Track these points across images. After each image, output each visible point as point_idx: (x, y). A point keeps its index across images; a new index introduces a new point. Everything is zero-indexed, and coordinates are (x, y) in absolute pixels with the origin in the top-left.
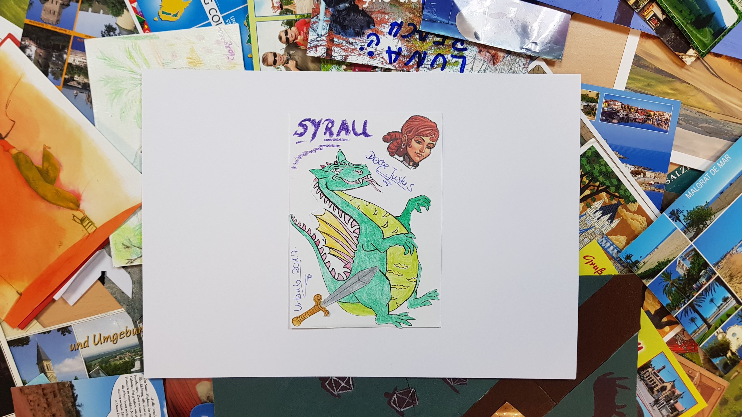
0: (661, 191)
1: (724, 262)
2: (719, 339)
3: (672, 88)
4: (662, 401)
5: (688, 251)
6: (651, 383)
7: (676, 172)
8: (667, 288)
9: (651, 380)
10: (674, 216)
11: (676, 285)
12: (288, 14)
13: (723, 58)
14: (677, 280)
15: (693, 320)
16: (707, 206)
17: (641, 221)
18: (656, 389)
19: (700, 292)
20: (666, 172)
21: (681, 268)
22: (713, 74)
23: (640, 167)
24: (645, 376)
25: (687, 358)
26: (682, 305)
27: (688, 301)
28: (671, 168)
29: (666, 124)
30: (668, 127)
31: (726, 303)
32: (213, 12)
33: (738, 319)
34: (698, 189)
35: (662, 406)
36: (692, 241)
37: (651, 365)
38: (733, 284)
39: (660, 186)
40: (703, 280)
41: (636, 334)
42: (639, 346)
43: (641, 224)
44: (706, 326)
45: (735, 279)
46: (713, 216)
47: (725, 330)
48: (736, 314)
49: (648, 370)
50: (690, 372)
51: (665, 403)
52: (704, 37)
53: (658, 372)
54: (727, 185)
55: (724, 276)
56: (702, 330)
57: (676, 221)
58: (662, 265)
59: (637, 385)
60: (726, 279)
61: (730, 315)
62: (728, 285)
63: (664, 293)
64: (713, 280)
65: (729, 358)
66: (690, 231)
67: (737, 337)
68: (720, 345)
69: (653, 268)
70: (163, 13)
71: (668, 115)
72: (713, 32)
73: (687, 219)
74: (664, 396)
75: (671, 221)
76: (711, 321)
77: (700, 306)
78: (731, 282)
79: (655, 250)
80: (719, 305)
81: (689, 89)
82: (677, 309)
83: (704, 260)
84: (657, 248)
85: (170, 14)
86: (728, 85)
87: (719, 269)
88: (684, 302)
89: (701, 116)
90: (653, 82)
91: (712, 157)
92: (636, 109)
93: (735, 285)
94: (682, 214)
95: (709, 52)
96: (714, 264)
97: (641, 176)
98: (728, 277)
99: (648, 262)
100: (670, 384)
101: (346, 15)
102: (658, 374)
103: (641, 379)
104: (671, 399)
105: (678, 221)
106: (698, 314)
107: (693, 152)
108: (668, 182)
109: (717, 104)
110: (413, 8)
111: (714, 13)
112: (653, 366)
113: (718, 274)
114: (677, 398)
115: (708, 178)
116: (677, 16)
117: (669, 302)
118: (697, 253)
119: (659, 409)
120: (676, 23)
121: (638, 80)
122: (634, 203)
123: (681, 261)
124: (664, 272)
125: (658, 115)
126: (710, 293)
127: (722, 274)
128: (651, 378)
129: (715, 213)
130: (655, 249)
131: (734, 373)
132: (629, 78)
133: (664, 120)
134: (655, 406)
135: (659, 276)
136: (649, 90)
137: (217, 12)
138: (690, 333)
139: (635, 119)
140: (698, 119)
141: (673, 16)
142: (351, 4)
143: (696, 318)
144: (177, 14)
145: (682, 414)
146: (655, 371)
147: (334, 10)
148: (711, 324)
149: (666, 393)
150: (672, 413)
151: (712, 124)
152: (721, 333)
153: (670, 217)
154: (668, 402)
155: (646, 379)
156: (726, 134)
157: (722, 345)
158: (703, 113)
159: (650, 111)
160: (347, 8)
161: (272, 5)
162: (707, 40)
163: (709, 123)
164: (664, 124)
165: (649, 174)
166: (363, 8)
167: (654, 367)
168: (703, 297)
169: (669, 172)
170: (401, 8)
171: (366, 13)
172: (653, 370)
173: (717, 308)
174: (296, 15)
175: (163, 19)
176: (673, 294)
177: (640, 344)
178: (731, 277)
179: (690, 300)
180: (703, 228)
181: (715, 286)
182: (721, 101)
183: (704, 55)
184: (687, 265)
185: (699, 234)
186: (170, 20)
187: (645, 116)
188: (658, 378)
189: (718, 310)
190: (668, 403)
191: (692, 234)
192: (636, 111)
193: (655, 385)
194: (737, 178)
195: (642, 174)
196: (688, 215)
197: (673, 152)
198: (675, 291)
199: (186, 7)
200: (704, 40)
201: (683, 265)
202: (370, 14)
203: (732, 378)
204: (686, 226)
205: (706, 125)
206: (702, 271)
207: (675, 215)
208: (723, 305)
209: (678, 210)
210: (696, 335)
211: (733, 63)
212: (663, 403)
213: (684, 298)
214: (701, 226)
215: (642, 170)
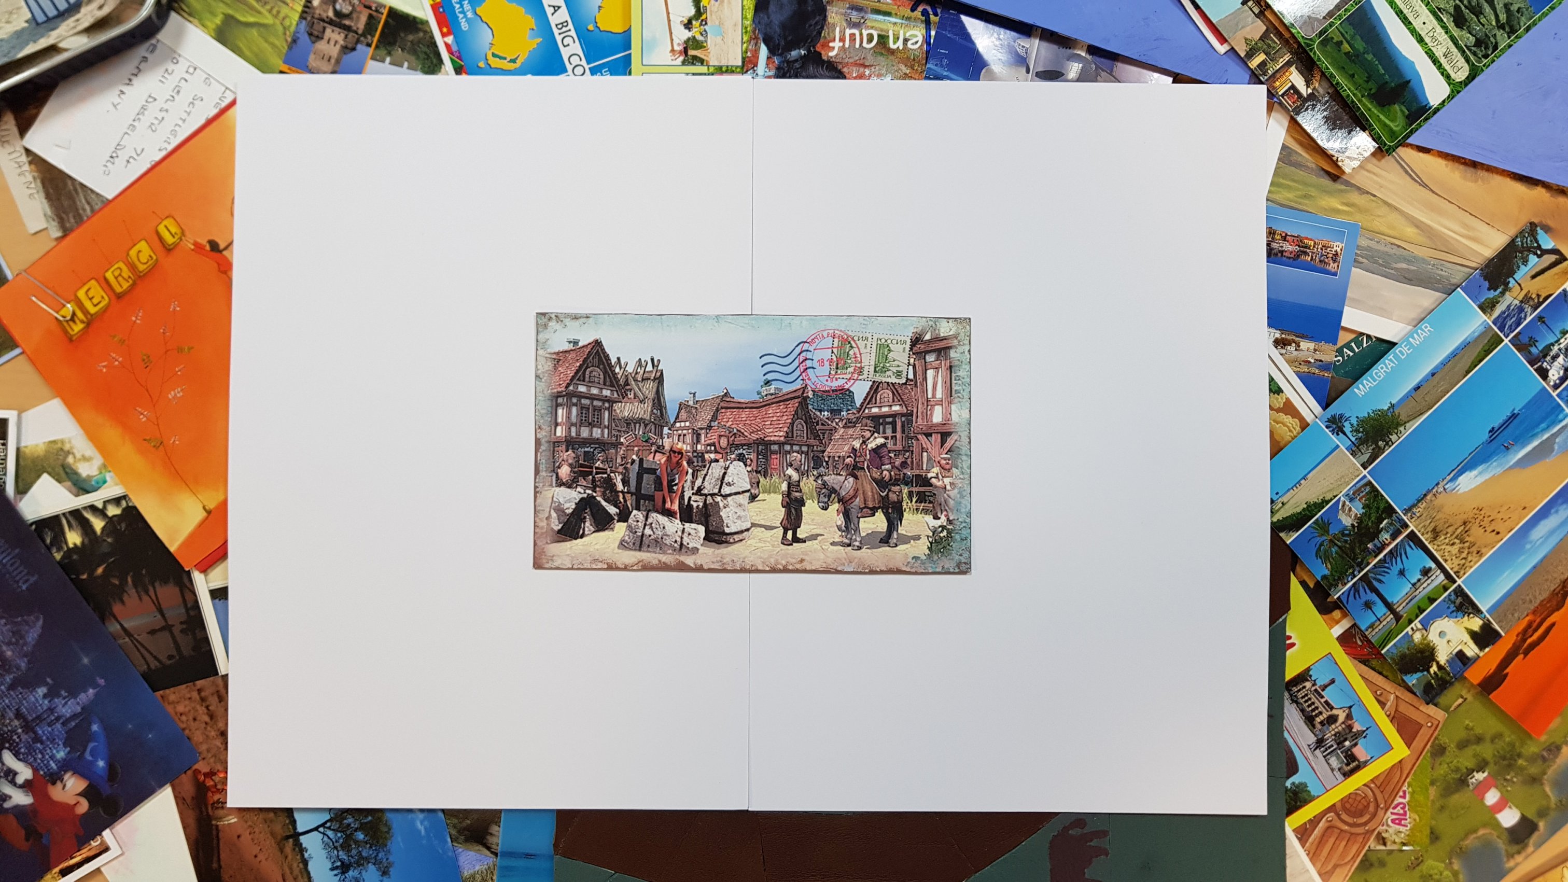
0: (1326, 375)
1: (1422, 507)
2: (1416, 640)
3: (1345, 201)
4: (1330, 742)
5: (1358, 486)
6: (1310, 709)
7: (1353, 344)
8: (1322, 548)
9: (1310, 702)
10: (1334, 426)
11: (1339, 544)
12: (695, 65)
13: (1433, 155)
14: (1340, 536)
15: (1368, 605)
16: (1391, 410)
17: (1290, 425)
18: (1318, 720)
19: (1381, 556)
20: (1335, 343)
21: (1346, 515)
22: (1416, 181)
23: (1290, 332)
24: (1300, 695)
25: (1374, 669)
26: (1350, 579)
27: (1359, 572)
28: (1344, 337)
29: (1334, 261)
30: (1338, 266)
31: (1426, 578)
32: (575, 60)
33: (1448, 608)
34: (1376, 380)
35: (1329, 751)
36: (1365, 468)
37: (1311, 676)
38: (1438, 546)
39: (1325, 366)
40: (1385, 536)
41: (1283, 617)
42: (1288, 642)
43: (1290, 431)
44: (1392, 616)
45: (1443, 537)
46: (1403, 427)
47: (1426, 626)
48: (1445, 597)
49: (1304, 685)
50: (1378, 693)
51: (1335, 746)
52: (1392, 121)
53: (1323, 690)
54: (1427, 375)
55: (1422, 530)
56: (1384, 623)
57: (1338, 434)
58: (1313, 508)
59: (1286, 711)
60: (1426, 536)
61: (1435, 600)
62: (1430, 547)
63: (1317, 556)
64: (1404, 538)
65: (1433, 675)
66: (1363, 451)
67: (1448, 638)
68: (1417, 652)
69: (1298, 513)
70: (494, 55)
71: (1337, 246)
72: (1407, 112)
73: (1357, 431)
74: (1333, 733)
75: (1330, 434)
76: (1401, 608)
77: (1380, 581)
78: (1435, 542)
79: (1302, 482)
80: (1414, 581)
81: (1374, 204)
82: (1340, 585)
83: (1387, 502)
84: (1304, 478)
85: (505, 59)
86: (1442, 199)
87: (1414, 519)
88: (1353, 572)
89: (1395, 251)
90: (1313, 192)
91: (1413, 319)
92: (1284, 235)
93: (1443, 547)
94: (1348, 422)
95: (1403, 144)
96: (1405, 509)
97: (1292, 348)
98: (1430, 533)
99: (1290, 502)
100: (1344, 711)
101: (801, 67)
102: (1323, 693)
103: (1292, 700)
104: (1346, 740)
105: (1341, 435)
106: (1378, 596)
107: (1383, 312)
108: (1339, 361)
109: (1422, 230)
110: (912, 57)
111: (1409, 82)
112: (1313, 679)
113: (1412, 527)
114: (1356, 738)
115: (1393, 363)
116: (1346, 83)
117: (1327, 572)
118: (1374, 489)
119: (1324, 757)
120: (1344, 94)
121: (1289, 188)
122: (1278, 395)
123: (1347, 503)
124: (1317, 520)
125: (1320, 246)
126: (1399, 559)
127: (1420, 527)
128: (1310, 699)
129: (1405, 423)
130: (1301, 480)
131: (1456, 700)
132: (1272, 184)
133: (1331, 255)
134: (1318, 750)
135: (1309, 527)
136: (1306, 205)
137: (581, 60)
138: (1363, 628)
139: (1282, 252)
140: (1389, 255)
141: (1338, 83)
142: (809, 51)
143: (1374, 603)
144: (517, 58)
145: (1365, 766)
146: (1317, 687)
147: (781, 59)
148: (1401, 613)
149: (1337, 727)
150: (1348, 764)
151: (1415, 264)
152: (1418, 630)
153: (1327, 427)
154: (1340, 743)
155: (1302, 701)
156: (1439, 282)
157: (1422, 651)
158: (1399, 246)
159: (1307, 238)
160: (802, 57)
161: (670, 48)
162: (1397, 126)
163: (1408, 262)
164: (1331, 262)
165: (1305, 345)
166: (828, 57)
167: (1315, 681)
168: (1387, 565)
169: (1340, 343)
170: (891, 57)
171: (833, 65)
172: (1313, 685)
173: (1410, 586)
174: (708, 66)
175: (492, 66)
176: (1333, 559)
177: (1290, 638)
178: (1436, 534)
179: (1363, 570)
180: (1385, 447)
181: (1408, 548)
182: (1429, 226)
183: (1391, 150)
184: (1357, 509)
185: (1378, 457)
186: (504, 68)
187: (1299, 246)
188: (1323, 700)
189: (1413, 589)
190: (1340, 746)
191: (1366, 457)
192: (1284, 238)
193: (1317, 712)
194: (1444, 364)
195: (1294, 345)
196: (1358, 425)
197: (1347, 310)
198: (1336, 553)
199: (531, 49)
200: (1391, 125)
201: (1350, 510)
202: (840, 67)
203: (1452, 709)
204: (1355, 443)
205: (1404, 266)
206: (1383, 521)
207: (1336, 424)
208: (1422, 581)
209: (1341, 416)
210: (1374, 633)
211: (1450, 163)
212: (1332, 746)
213: (1353, 567)
214: (1380, 443)
215: (1294, 338)
